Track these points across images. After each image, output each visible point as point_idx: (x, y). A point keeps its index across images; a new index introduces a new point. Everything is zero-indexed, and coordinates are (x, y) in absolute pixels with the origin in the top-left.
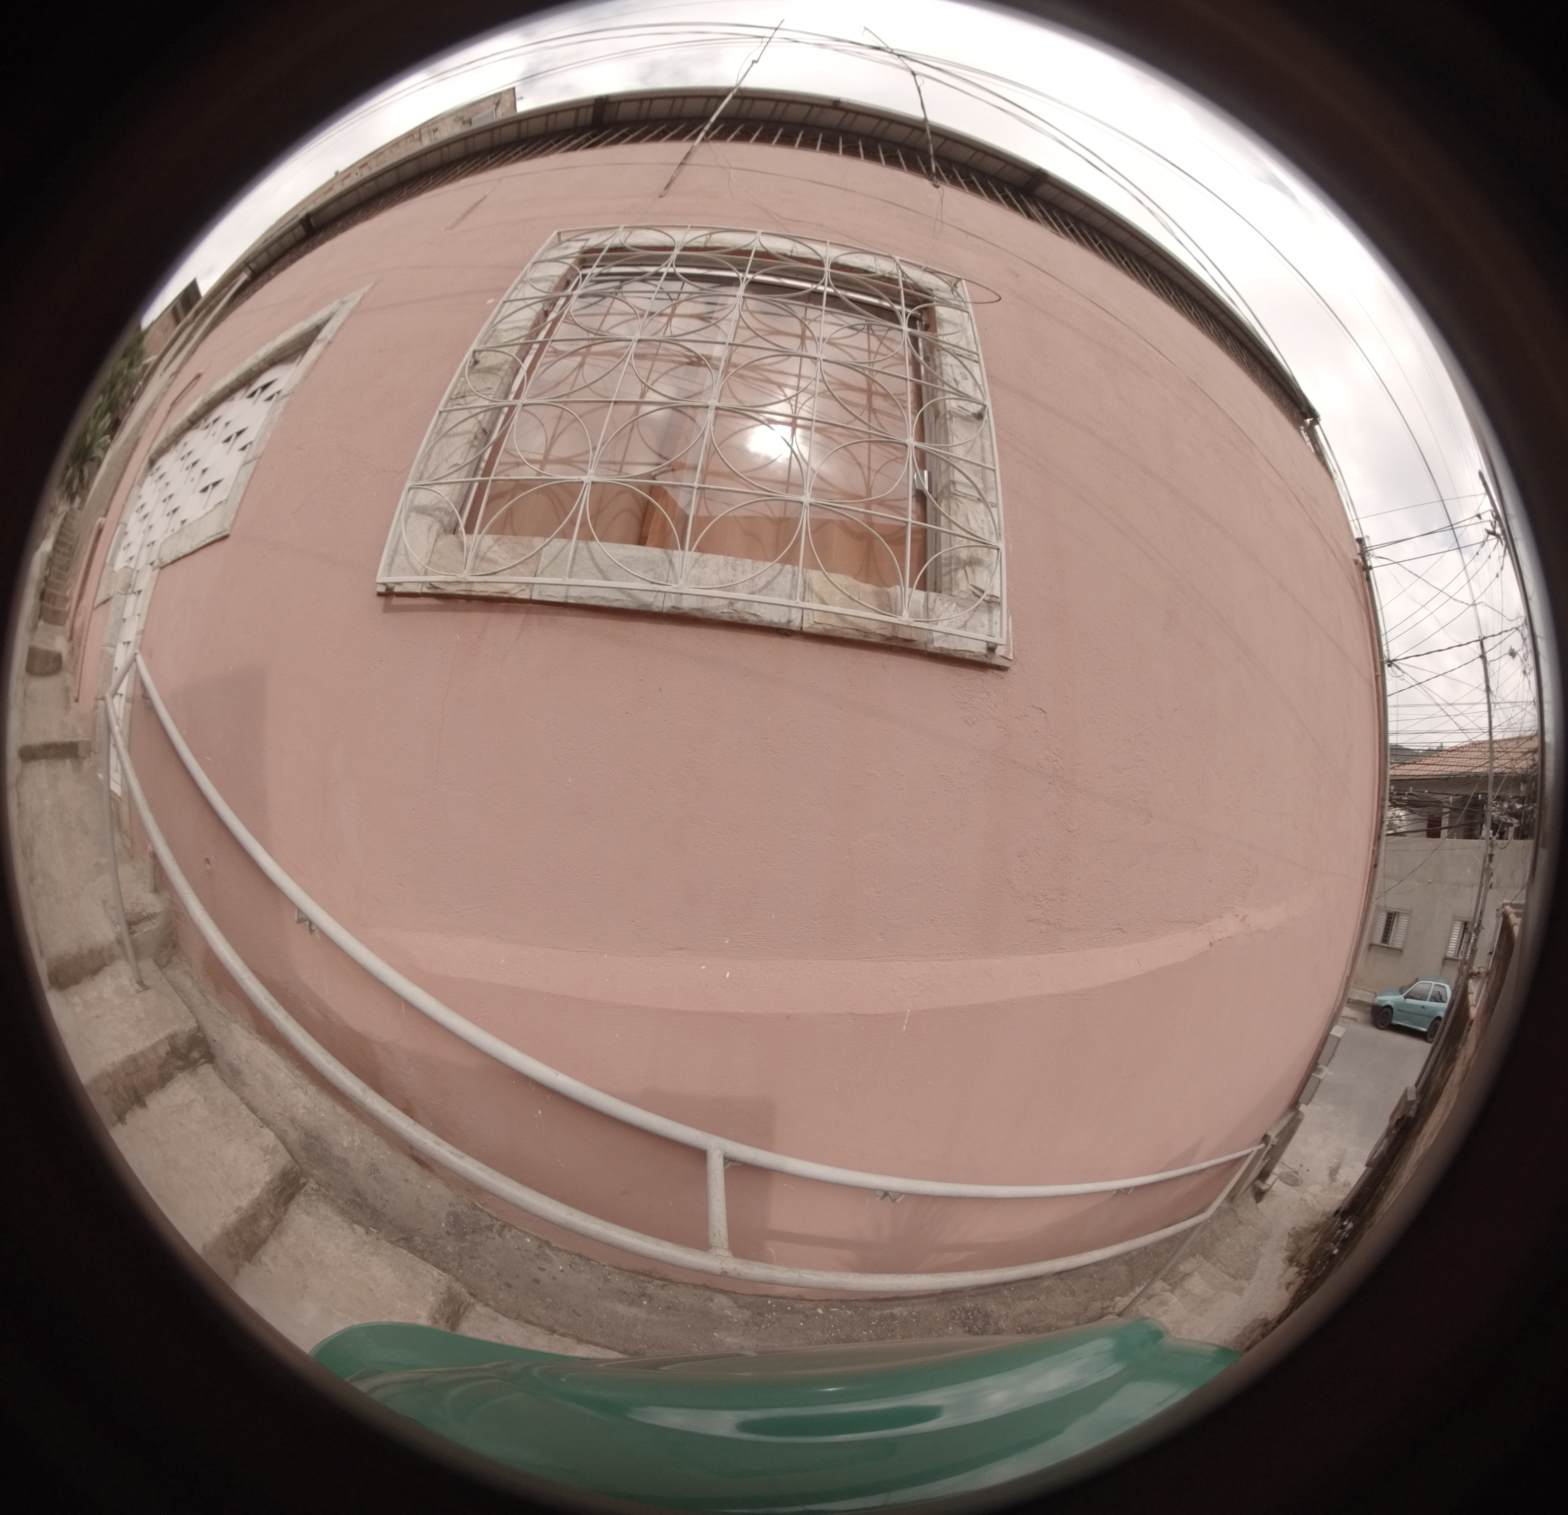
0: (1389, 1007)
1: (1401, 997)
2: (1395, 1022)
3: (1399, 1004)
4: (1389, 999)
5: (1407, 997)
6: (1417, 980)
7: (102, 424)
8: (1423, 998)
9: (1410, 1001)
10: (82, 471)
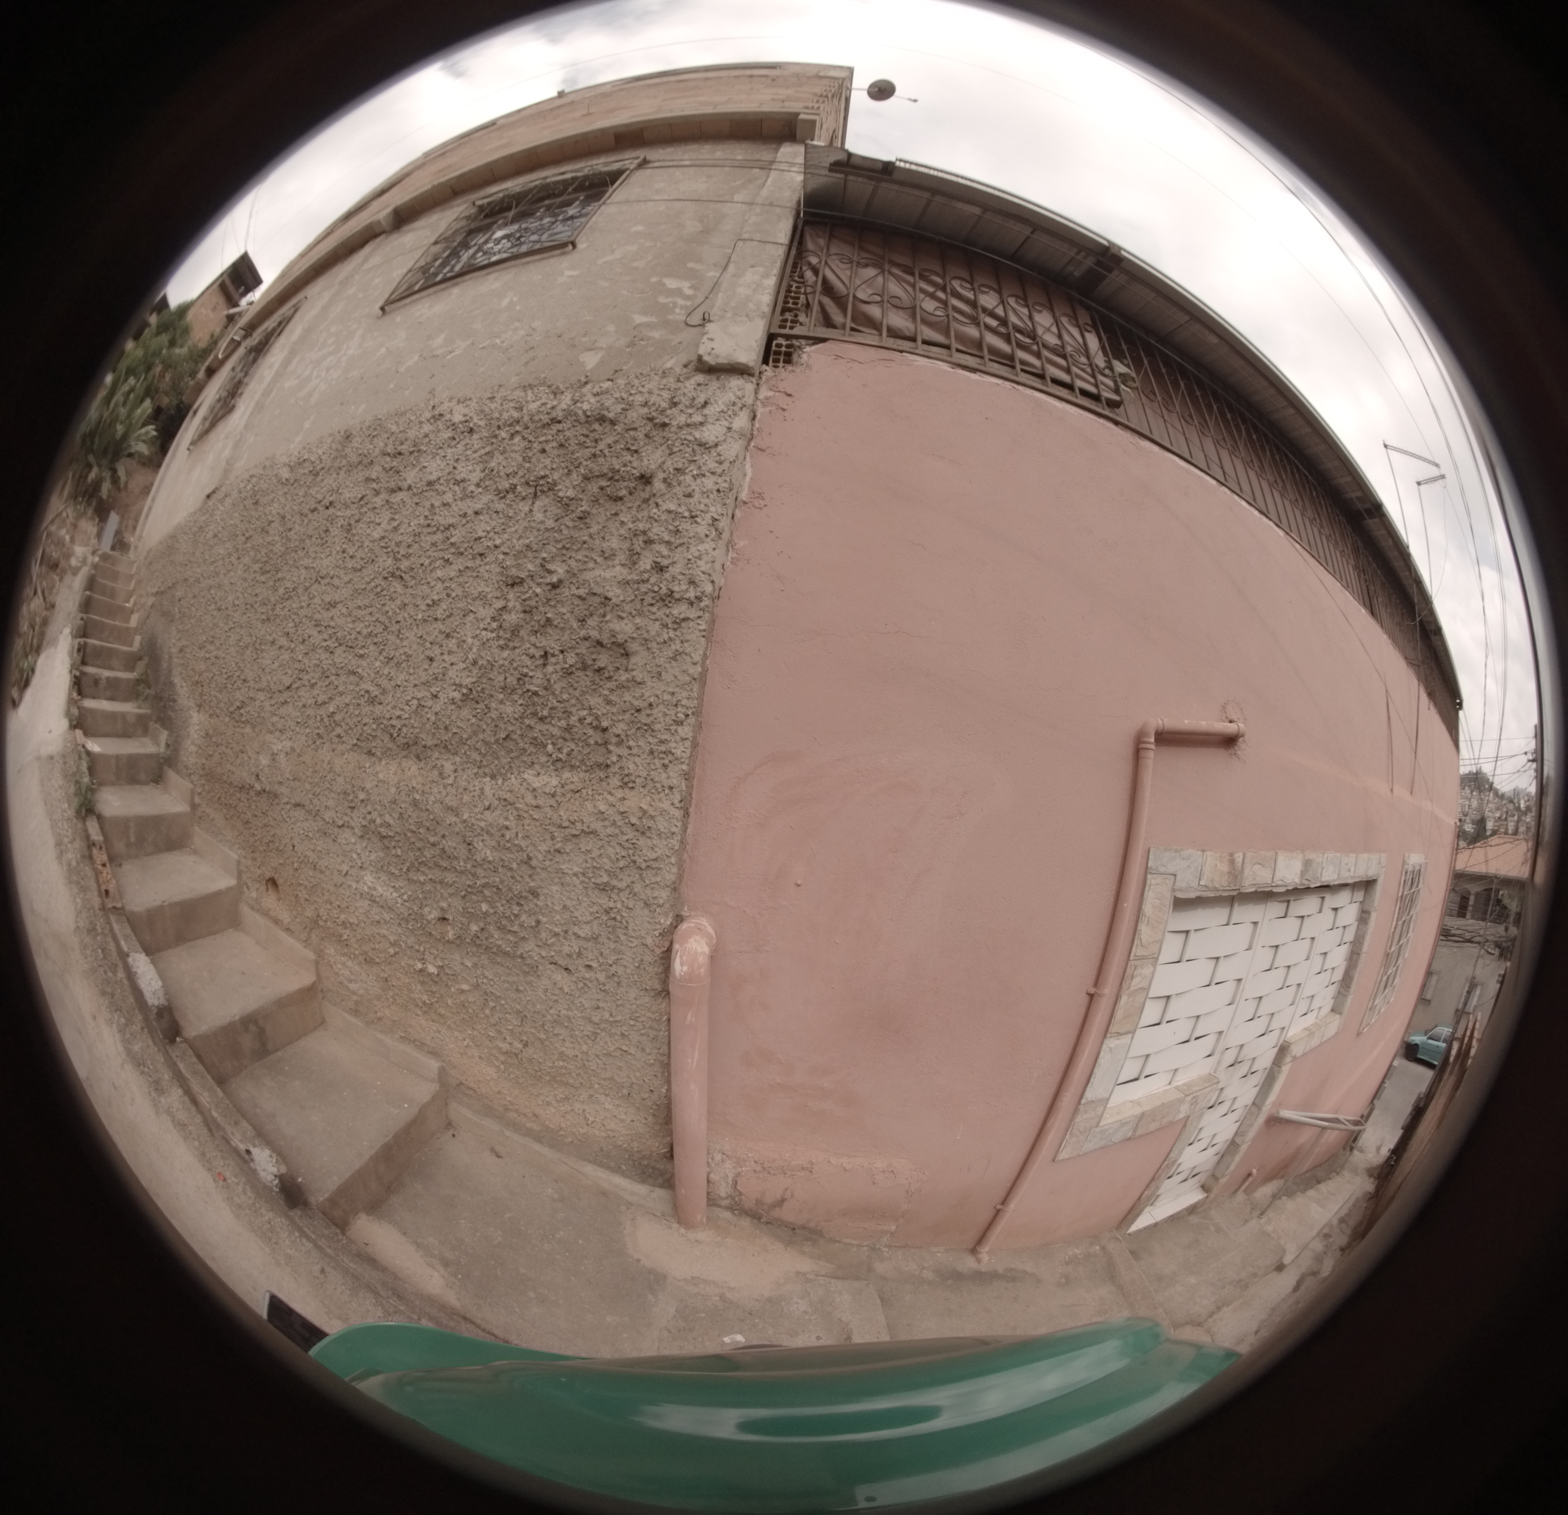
0: (1416, 1045)
1: (1425, 1038)
2: (1420, 1056)
3: (1423, 1043)
4: (1417, 1039)
5: (1430, 1038)
6: (1436, 1026)
7: (139, 411)
8: (1438, 1040)
9: (1431, 1042)
10: (114, 471)
